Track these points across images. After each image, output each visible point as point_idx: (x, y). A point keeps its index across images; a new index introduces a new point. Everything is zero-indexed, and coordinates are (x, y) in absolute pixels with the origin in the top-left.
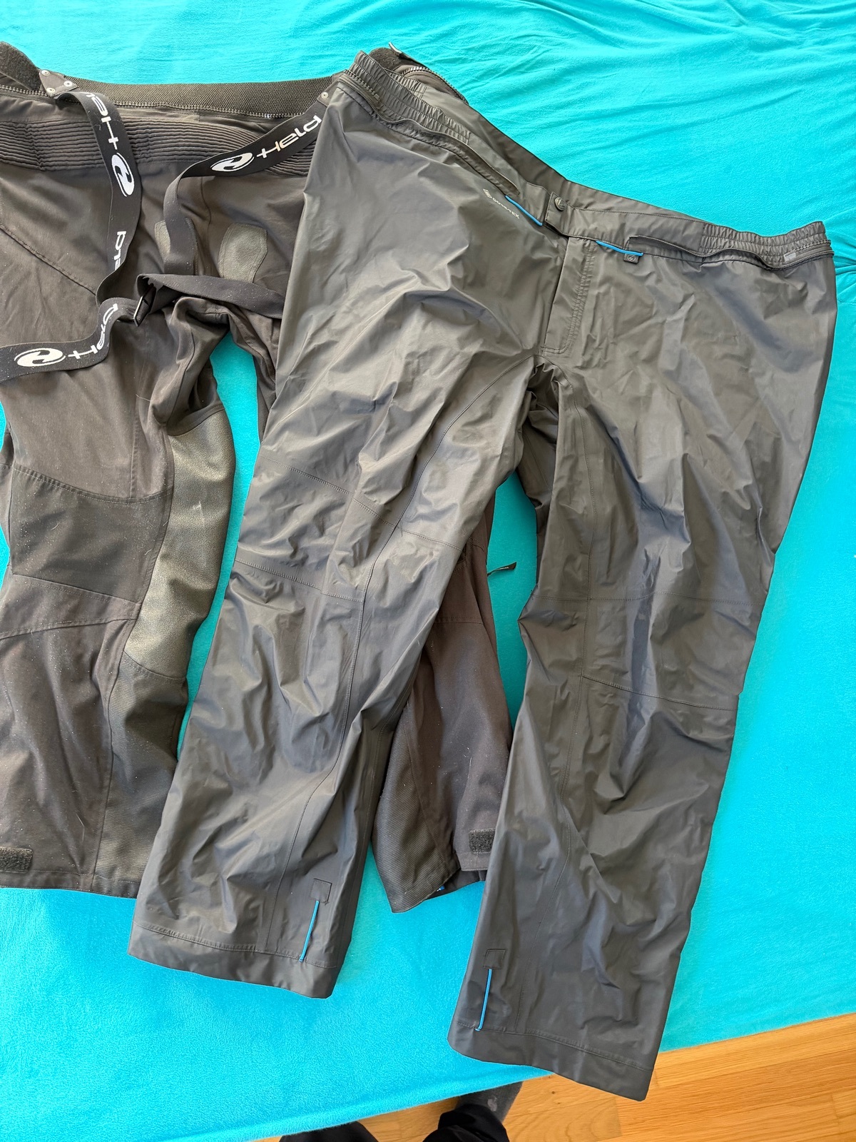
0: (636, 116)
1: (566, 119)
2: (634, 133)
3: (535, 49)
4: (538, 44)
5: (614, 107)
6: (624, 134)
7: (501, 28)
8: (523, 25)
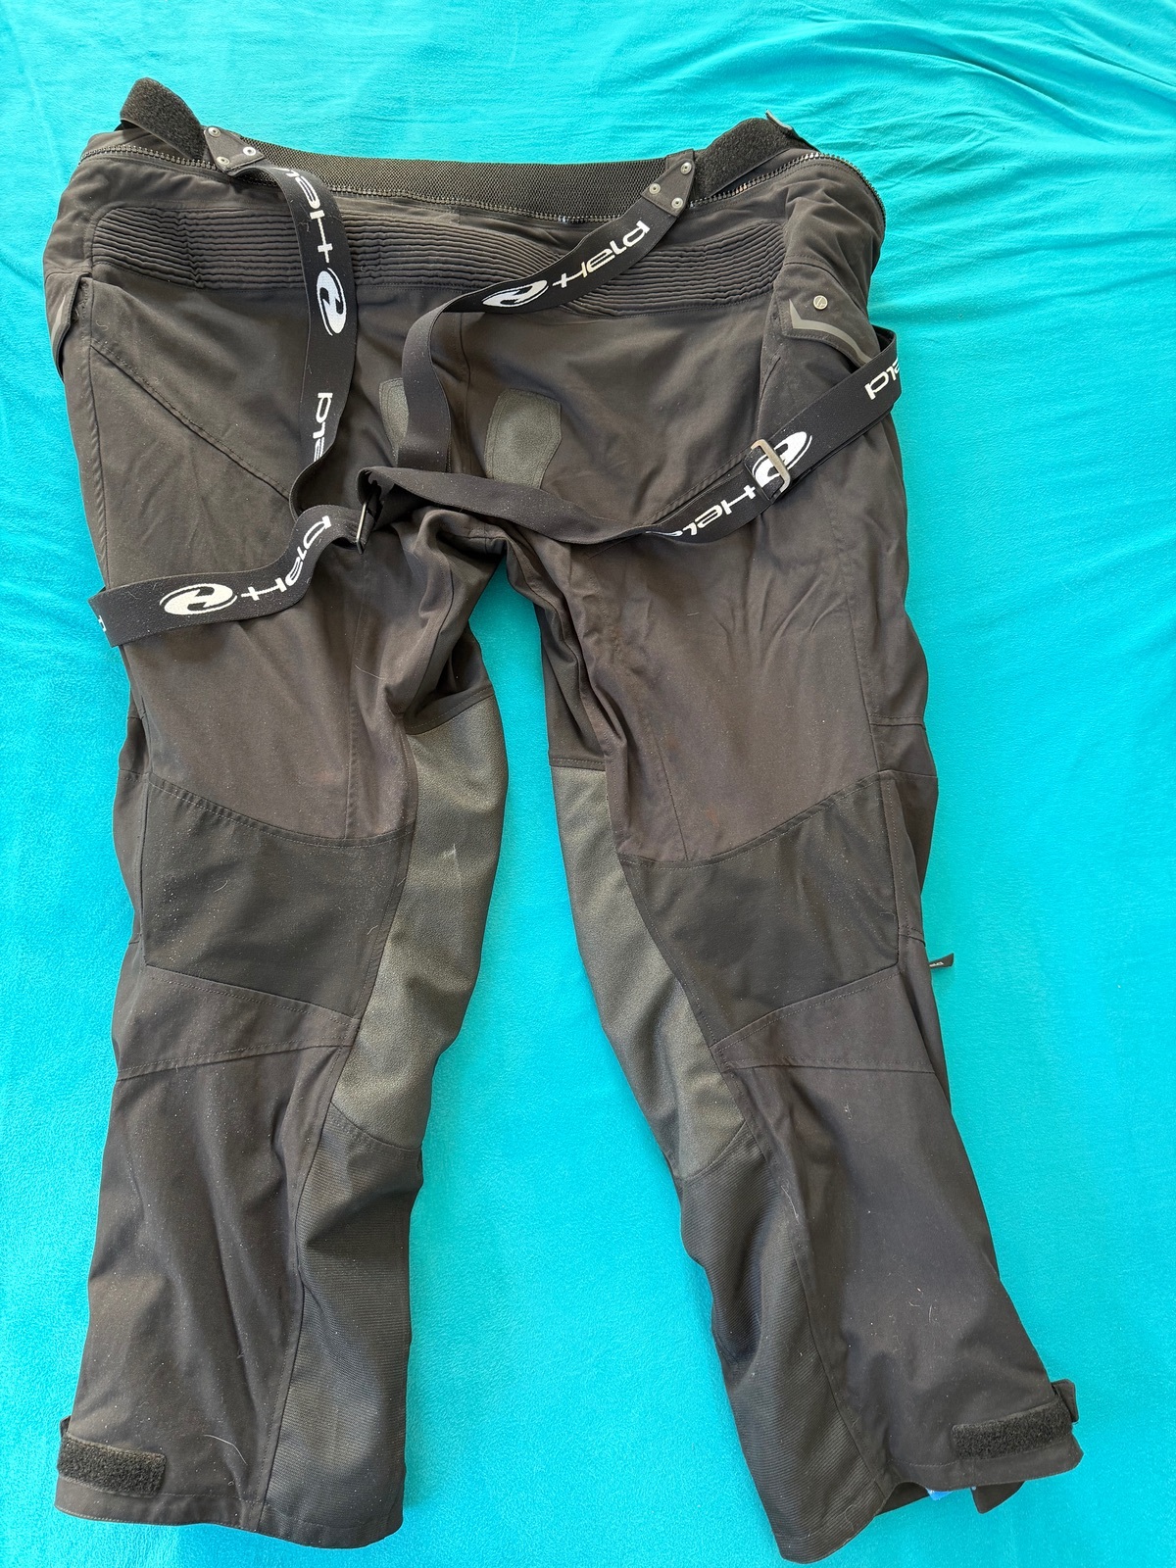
0: (1129, 248)
1: (1021, 245)
2: (1127, 274)
3: (973, 135)
4: (979, 127)
5: (1094, 232)
6: (1111, 274)
7: (918, 100)
8: (953, 96)
